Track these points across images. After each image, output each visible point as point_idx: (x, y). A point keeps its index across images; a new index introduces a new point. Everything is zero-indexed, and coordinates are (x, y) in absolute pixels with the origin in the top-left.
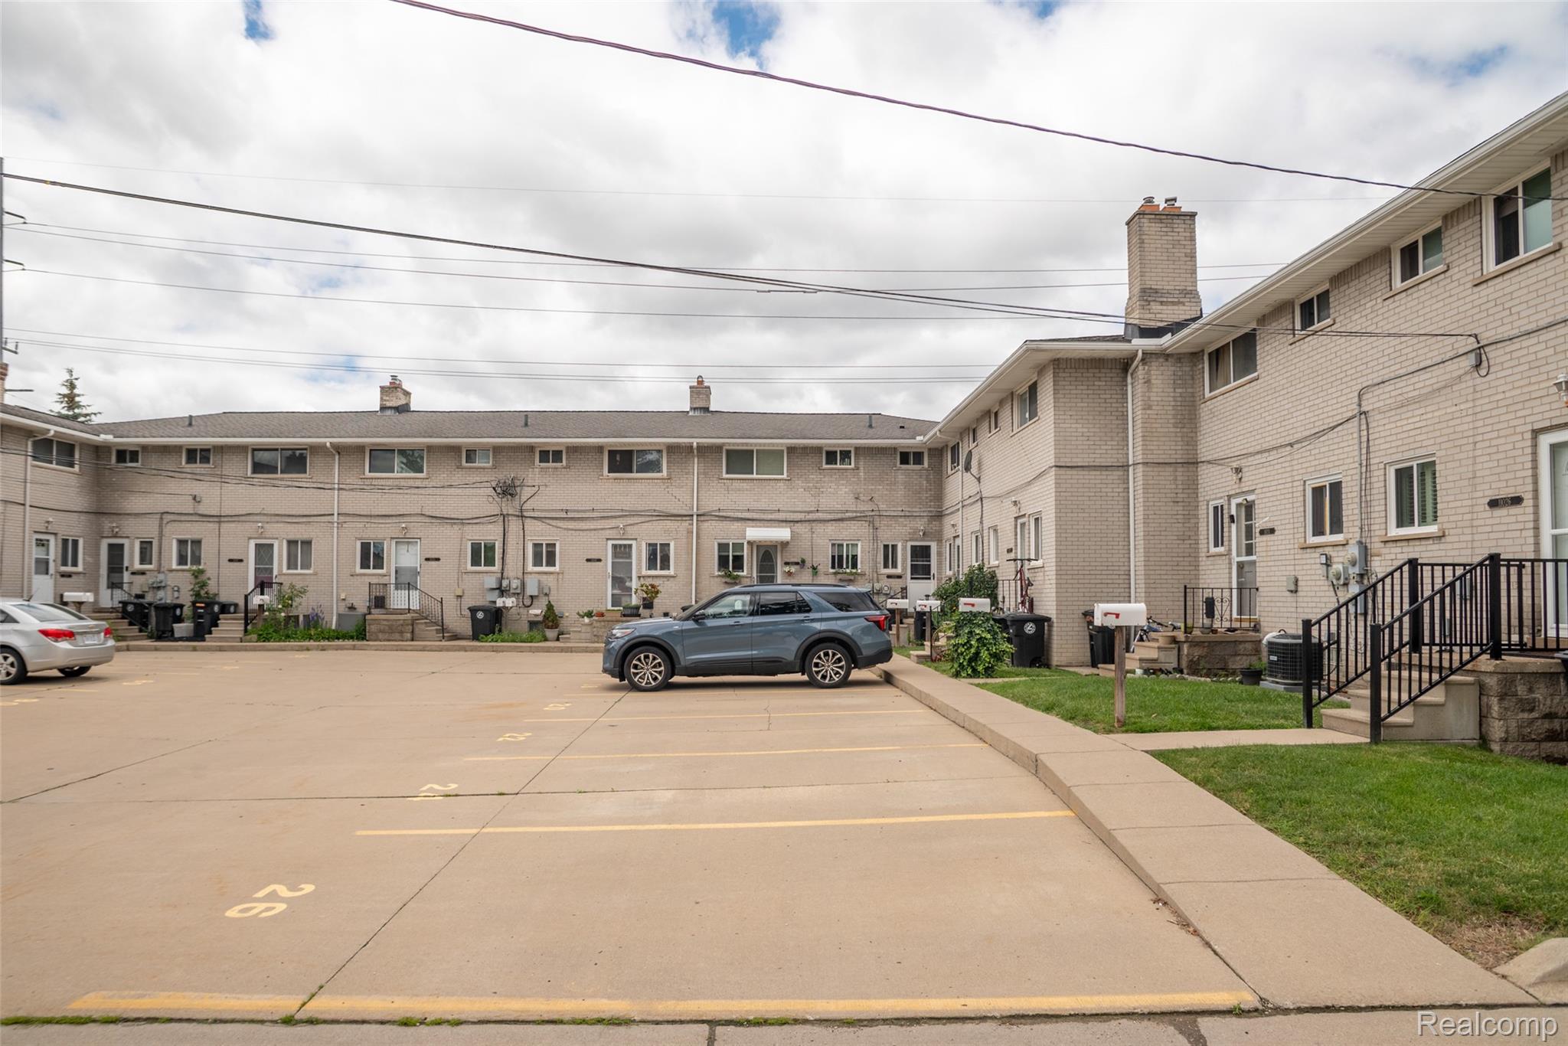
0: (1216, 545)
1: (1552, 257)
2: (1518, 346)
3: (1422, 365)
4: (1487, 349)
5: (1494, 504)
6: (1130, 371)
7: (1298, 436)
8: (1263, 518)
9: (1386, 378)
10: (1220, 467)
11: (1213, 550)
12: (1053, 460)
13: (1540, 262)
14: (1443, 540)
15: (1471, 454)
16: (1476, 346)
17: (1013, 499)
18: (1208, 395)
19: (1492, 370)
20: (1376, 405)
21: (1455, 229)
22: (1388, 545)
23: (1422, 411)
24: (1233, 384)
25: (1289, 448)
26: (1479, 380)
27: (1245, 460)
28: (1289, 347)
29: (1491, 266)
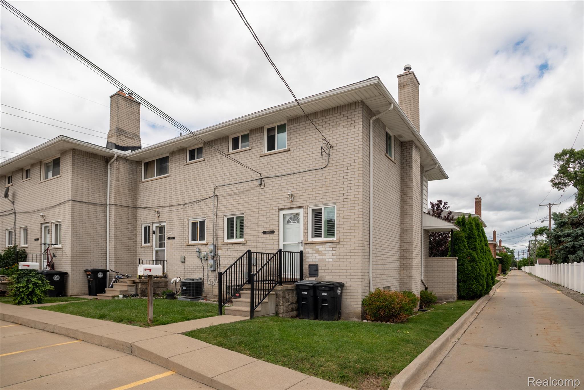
0: (145, 242)
1: (286, 153)
2: (275, 180)
3: (240, 181)
4: (264, 179)
5: (265, 233)
6: (110, 163)
7: (187, 202)
8: (169, 233)
9: (226, 184)
10: (149, 211)
11: (144, 245)
12: (71, 197)
13: (283, 153)
14: (246, 244)
15: (257, 215)
16: (260, 177)
17: (41, 214)
18: (143, 180)
19: (265, 187)
20: (221, 194)
21: (254, 136)
22: (224, 245)
23: (239, 198)
24: (156, 177)
25: (183, 206)
26: (261, 190)
27: (161, 209)
28: (184, 166)
29: (266, 152)
